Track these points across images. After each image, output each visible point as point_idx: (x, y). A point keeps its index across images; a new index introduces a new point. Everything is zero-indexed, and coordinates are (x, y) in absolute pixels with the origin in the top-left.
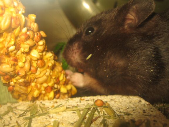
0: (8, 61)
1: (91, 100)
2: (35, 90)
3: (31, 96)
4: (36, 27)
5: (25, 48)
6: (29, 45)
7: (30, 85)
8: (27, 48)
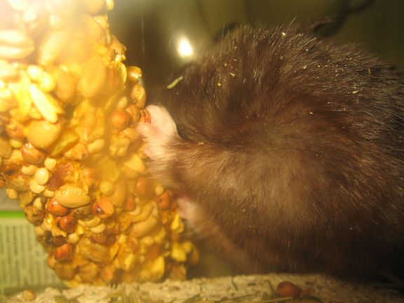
0: (79, 179)
1: (261, 284)
2: (129, 253)
3: (114, 270)
4: (143, 97)
5: (119, 147)
6: (129, 138)
7: (115, 241)
8: (124, 146)
